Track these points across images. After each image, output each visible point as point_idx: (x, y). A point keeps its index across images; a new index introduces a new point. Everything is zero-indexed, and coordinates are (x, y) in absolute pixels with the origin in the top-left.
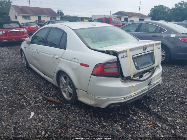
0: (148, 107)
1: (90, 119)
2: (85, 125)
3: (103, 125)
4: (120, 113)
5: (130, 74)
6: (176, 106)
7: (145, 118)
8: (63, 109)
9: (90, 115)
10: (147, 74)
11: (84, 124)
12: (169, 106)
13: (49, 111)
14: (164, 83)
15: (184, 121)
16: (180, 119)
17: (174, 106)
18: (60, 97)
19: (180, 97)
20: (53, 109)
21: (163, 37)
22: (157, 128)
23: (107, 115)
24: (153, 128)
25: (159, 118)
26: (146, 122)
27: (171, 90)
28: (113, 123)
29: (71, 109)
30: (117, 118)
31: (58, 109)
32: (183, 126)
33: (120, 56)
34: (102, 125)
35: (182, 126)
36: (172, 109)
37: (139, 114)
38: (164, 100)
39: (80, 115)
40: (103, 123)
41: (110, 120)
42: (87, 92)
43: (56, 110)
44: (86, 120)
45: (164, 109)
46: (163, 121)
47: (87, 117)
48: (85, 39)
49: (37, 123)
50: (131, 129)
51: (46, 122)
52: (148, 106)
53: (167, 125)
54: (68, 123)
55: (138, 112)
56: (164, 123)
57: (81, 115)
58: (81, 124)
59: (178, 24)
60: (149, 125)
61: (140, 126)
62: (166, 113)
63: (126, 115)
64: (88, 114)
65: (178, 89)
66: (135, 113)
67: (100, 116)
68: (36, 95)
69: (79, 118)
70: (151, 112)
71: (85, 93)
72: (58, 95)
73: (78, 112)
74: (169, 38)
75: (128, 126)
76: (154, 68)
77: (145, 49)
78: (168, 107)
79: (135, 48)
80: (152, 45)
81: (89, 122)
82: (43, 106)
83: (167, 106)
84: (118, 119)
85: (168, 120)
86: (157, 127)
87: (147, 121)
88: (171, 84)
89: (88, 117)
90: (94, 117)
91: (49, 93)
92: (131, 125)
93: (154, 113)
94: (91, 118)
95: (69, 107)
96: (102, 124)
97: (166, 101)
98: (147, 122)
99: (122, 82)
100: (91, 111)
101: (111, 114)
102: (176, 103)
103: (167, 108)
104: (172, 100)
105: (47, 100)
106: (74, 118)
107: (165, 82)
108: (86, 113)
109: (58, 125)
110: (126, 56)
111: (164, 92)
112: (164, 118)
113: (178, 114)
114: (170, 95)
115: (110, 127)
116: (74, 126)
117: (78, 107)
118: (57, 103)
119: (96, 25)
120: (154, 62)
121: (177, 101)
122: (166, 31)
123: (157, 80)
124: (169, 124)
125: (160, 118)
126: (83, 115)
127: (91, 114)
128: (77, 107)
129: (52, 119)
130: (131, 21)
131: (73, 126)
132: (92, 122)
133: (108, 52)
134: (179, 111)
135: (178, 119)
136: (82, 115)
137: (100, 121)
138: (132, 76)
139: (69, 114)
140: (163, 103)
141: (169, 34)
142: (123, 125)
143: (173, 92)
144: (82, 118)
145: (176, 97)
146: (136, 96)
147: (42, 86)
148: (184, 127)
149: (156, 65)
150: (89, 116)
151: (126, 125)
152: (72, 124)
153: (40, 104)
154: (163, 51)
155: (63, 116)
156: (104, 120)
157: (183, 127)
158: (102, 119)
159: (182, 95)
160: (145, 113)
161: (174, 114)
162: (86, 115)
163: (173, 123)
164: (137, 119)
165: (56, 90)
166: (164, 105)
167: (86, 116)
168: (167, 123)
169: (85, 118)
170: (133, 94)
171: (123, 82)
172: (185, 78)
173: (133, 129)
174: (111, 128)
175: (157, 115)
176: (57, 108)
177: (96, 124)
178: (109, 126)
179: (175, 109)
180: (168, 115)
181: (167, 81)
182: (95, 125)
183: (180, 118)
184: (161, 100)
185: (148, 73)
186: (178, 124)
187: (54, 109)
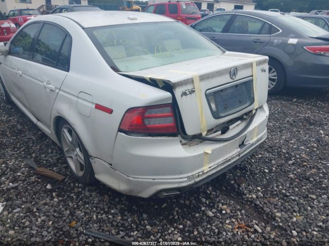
0: (239, 188)
1: (120, 218)
2: (108, 231)
3: (145, 231)
4: (182, 202)
5: (201, 130)
6: (292, 184)
7: (232, 212)
8: (69, 193)
9: (121, 208)
10: (238, 125)
11: (107, 228)
12: (279, 186)
13: (37, 201)
14: (272, 136)
15: (306, 218)
16: (298, 215)
17: (288, 185)
18: (64, 167)
19: (300, 166)
20: (46, 195)
21: (273, 43)
22: (253, 236)
23: (156, 207)
24: (246, 237)
25: (258, 211)
26: (231, 223)
27: (284, 151)
28: (165, 227)
29: (83, 195)
30: (175, 213)
31: (58, 196)
32: (304, 231)
33: (178, 92)
34: (143, 230)
35: (302, 230)
36: (284, 191)
37: (220, 205)
38: (270, 171)
39: (99, 210)
40: (145, 226)
41: (161, 218)
42: (111, 165)
43: (52, 198)
44: (111, 220)
45: (269, 192)
46: (265, 218)
47: (113, 214)
48: (108, 50)
49: (7, 231)
50: (201, 238)
51: (27, 227)
52: (239, 186)
53: (274, 228)
54: (73, 228)
55: (218, 200)
56: (267, 223)
57: (101, 210)
58: (98, 230)
59: (303, 18)
60: (238, 228)
61: (219, 233)
62: (272, 200)
63: (194, 206)
64: (116, 206)
65: (298, 149)
66: (212, 203)
67: (141, 210)
68: (17, 163)
69: (97, 216)
70: (243, 199)
71: (109, 166)
72: (60, 163)
73: (95, 202)
74: (284, 46)
75: (196, 233)
76: (251, 111)
77: (235, 74)
78: (277, 186)
79: (213, 72)
80: (250, 65)
81: (117, 225)
82: (26, 187)
83: (275, 185)
84: (176, 217)
85: (275, 217)
86: (253, 233)
87: (234, 220)
88: (284, 137)
89: (117, 214)
90: (128, 212)
91: (44, 159)
92: (201, 230)
93: (250, 202)
94: (123, 215)
95: (80, 190)
96: (143, 228)
97: (273, 173)
98: (234, 223)
99: (183, 145)
100: (122, 199)
101: (165, 205)
102: (292, 179)
103: (276, 188)
104: (285, 172)
105: (38, 174)
106: (87, 216)
107: (274, 133)
108: (113, 204)
109: (52, 233)
110: (192, 92)
111: (271, 155)
112: (267, 212)
113: (296, 203)
114: (283, 160)
115: (159, 234)
116: (85, 235)
117: (98, 191)
118: (58, 181)
119: (136, 19)
120: (252, 101)
121: (295, 174)
122: (281, 31)
123: (257, 135)
124: (276, 224)
125: (261, 212)
126: (106, 210)
127: (123, 206)
128: (95, 190)
129: (39, 220)
130: (218, 10)
131: (82, 235)
132: (123, 225)
133: (153, 83)
134: (297, 195)
135: (295, 214)
136: (103, 209)
137: (140, 222)
138: (206, 133)
139: (78, 206)
140: (268, 178)
141: (284, 39)
142: (187, 229)
143: (288, 153)
144: (104, 216)
145: (293, 164)
146: (214, 171)
147: (33, 143)
148: (307, 232)
149: (256, 105)
150: (117, 211)
151: (192, 230)
152: (82, 230)
153: (22, 185)
154: (273, 70)
155: (65, 213)
156: (150, 218)
157: (304, 233)
158: (145, 216)
159: (305, 162)
160: (232, 202)
161: (288, 202)
162: (113, 209)
163: (285, 224)
164: (215, 216)
165: (58, 152)
166: (269, 182)
167: (112, 211)
168: (273, 223)
169: (110, 216)
170: (206, 168)
171: (185, 146)
172: (311, 124)
173: (206, 239)
174: (160, 237)
175: (255, 204)
176: (55, 192)
177: (132, 230)
178: (157, 233)
179: (289, 193)
180: (276, 205)
181: (278, 130)
182: (128, 230)
183: (299, 213)
184: (264, 172)
185: (239, 122)
186: (294, 226)
187: (48, 195)
